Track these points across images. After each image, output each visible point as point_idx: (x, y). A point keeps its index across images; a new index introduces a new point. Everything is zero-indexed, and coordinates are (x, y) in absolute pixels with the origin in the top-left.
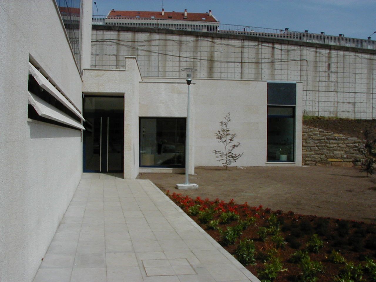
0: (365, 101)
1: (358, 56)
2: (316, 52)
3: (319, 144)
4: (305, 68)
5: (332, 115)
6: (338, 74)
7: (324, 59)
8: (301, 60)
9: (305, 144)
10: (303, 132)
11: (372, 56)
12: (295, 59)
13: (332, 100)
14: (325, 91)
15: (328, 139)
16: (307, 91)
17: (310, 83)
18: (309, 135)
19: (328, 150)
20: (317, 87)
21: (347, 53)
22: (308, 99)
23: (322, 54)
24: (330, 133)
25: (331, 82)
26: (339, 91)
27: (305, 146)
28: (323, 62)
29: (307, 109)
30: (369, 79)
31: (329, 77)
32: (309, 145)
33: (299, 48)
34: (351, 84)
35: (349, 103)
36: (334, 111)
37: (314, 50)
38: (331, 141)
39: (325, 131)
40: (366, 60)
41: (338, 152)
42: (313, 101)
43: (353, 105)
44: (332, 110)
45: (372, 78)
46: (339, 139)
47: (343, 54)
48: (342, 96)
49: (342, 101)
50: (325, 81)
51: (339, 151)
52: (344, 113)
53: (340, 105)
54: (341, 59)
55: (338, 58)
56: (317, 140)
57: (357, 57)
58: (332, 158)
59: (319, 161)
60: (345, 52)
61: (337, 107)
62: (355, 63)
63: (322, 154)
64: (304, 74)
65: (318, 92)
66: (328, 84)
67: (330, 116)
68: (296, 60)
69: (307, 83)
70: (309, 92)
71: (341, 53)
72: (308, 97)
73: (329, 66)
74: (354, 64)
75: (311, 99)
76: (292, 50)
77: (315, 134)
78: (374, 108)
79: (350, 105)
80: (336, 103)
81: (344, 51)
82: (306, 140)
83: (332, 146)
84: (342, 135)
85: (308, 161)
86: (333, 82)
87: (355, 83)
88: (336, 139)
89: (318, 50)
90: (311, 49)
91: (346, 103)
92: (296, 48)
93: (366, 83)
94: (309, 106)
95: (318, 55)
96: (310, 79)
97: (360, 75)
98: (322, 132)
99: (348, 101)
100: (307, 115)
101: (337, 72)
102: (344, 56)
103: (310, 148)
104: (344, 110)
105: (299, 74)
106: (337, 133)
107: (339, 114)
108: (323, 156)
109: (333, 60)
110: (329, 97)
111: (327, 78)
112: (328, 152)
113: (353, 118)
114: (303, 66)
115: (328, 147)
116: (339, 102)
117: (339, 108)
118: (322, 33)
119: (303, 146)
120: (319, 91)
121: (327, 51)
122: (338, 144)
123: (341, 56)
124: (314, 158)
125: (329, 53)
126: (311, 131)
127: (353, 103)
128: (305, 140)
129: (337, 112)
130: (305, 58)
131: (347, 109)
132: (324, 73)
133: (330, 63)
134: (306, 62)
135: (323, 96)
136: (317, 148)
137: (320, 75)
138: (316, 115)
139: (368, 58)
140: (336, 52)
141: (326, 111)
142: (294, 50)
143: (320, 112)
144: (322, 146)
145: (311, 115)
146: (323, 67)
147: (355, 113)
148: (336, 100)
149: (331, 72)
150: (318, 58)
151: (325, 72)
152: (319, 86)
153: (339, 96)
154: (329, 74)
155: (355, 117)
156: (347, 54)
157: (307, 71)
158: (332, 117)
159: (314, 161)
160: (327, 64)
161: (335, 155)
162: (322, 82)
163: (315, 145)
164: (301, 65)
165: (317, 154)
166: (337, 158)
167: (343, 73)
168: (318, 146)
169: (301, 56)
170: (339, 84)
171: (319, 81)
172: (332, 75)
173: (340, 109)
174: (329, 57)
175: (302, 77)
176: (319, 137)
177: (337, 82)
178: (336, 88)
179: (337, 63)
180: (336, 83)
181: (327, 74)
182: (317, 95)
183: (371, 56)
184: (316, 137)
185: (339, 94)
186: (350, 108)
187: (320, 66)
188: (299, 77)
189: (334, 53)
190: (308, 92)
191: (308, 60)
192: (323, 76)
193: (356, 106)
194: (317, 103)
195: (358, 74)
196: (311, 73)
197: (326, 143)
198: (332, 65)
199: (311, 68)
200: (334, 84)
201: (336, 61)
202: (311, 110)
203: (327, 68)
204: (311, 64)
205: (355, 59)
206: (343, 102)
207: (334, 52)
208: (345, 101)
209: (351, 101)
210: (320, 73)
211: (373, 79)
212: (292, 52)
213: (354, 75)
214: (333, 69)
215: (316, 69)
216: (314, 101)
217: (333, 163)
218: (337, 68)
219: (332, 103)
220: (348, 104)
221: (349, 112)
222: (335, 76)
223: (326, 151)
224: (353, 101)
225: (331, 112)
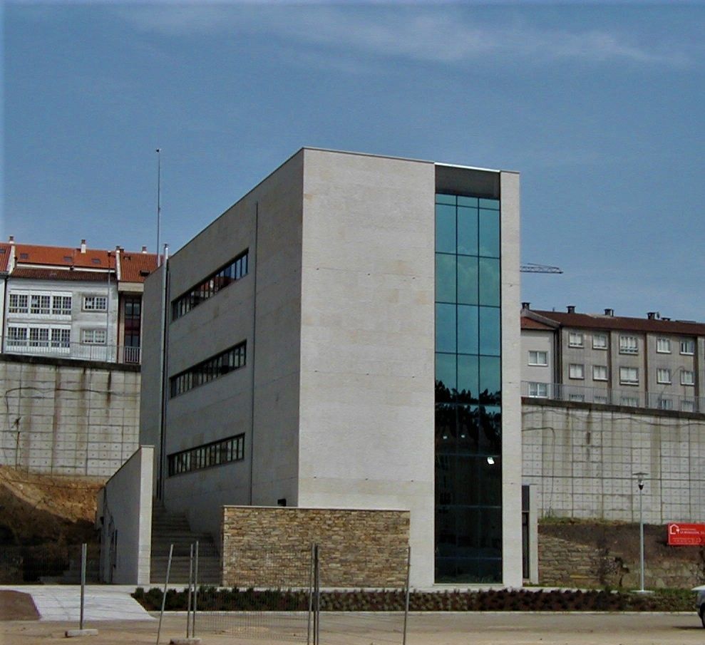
0: (649, 493)
1: (635, 420)
2: (568, 414)
3: (559, 558)
4: (550, 441)
5: (595, 516)
6: (604, 449)
7: (581, 425)
8: (543, 429)
9: (541, 558)
10: (539, 543)
11: (658, 419)
12: (535, 427)
13: (595, 492)
14: (583, 477)
15: (569, 551)
16: (553, 477)
17: (559, 465)
18: (546, 547)
19: (570, 564)
20: (570, 472)
21: (617, 415)
22: (555, 491)
23: (578, 419)
24: (572, 544)
25: (592, 462)
26: (605, 476)
27: (542, 560)
28: (578, 430)
29: (554, 507)
30: (653, 456)
31: (588, 454)
32: (546, 558)
33: (540, 409)
34: (624, 466)
35: (622, 495)
36: (597, 510)
37: (565, 411)
38: (573, 554)
39: (566, 542)
40: (649, 426)
41: (582, 567)
42: (563, 493)
43: (628, 498)
44: (595, 508)
45: (659, 455)
46: (583, 551)
47: (610, 417)
48: (610, 484)
49: (610, 493)
50: (582, 462)
51: (583, 565)
52: (614, 512)
53: (608, 500)
54: (607, 425)
55: (602, 423)
56: (557, 552)
57: (633, 422)
58: (574, 573)
59: (560, 579)
60: (614, 414)
61: (603, 502)
62: (631, 432)
63: (563, 570)
64: (549, 451)
65: (570, 479)
66: (587, 466)
67: (591, 516)
68: (535, 429)
69: (553, 465)
70: (557, 479)
71: (608, 415)
72: (555, 488)
73: (589, 437)
74: (629, 433)
75: (560, 491)
76: (529, 413)
77: (554, 546)
78: (664, 503)
79: (625, 499)
80: (601, 496)
81: (612, 412)
82: (543, 552)
83: (575, 559)
84: (586, 547)
85: (547, 578)
86: (595, 462)
87: (631, 464)
88: (579, 551)
89: (570, 412)
90: (560, 410)
91: (616, 496)
92: (535, 409)
93: (650, 462)
94: (557, 501)
95: (570, 418)
96: (558, 458)
97: (639, 450)
98: (563, 542)
99: (620, 493)
100: (554, 516)
101: (601, 447)
102: (613, 419)
103: (549, 563)
104: (615, 507)
105: (540, 450)
106: (581, 544)
107: (605, 513)
108: (564, 573)
109: (596, 427)
110: (589, 486)
111: (585, 456)
112: (570, 567)
113: (629, 521)
114: (546, 437)
115: (570, 561)
116: (606, 495)
117: (605, 504)
118: (607, 311)
119: (539, 560)
120: (572, 477)
121: (586, 413)
122: (582, 557)
123: (607, 420)
124: (553, 574)
125: (589, 417)
126: (549, 542)
127: (629, 495)
128: (541, 552)
129: (603, 511)
130: (549, 425)
131: (620, 506)
132: (580, 449)
133: (590, 432)
134: (551, 431)
135: (579, 485)
136: (556, 562)
137: (574, 452)
138: (569, 515)
139: (652, 422)
140: (600, 414)
141: (585, 510)
142: (532, 412)
143: (574, 511)
144: (563, 560)
145: (560, 515)
146: (578, 439)
147: (632, 511)
148: (600, 492)
149: (592, 446)
150: (570, 424)
151: (582, 446)
152: (572, 470)
153: (605, 484)
154: (588, 450)
155: (633, 519)
156: (617, 417)
157: (553, 445)
158: (595, 519)
159: (554, 578)
160: (585, 433)
161: (578, 570)
162: (577, 462)
163: (554, 558)
164: (543, 437)
165: (557, 569)
166: (581, 575)
167: (612, 447)
168: (557, 560)
169: (543, 421)
170: (605, 466)
171: (573, 462)
172: (594, 451)
173: (608, 506)
174: (589, 423)
175: (545, 455)
176: (559, 548)
177: (602, 462)
178: (601, 472)
179: (602, 431)
180: (601, 464)
181: (585, 449)
182: (570, 483)
183: (655, 419)
184: (555, 549)
185: (605, 481)
186: (624, 503)
187: (574, 436)
188: (540, 455)
189: (597, 417)
190: (554, 479)
191: (555, 428)
192: (580, 454)
193: (634, 500)
194: (570, 496)
195: (637, 448)
196: (559, 449)
197: (568, 556)
198: (594, 435)
199: (560, 441)
200: (597, 467)
201: (599, 429)
202: (560, 507)
203: (585, 441)
204: (560, 435)
205: (631, 424)
206: (612, 495)
207: (595, 414)
208: (615, 492)
209: (625, 493)
210: (575, 448)
211: (661, 456)
212: (530, 415)
213: (629, 450)
214: (595, 442)
215: (567, 442)
216: (566, 493)
217: (577, 580)
218: (602, 439)
219: (595, 497)
220: (620, 498)
221: (622, 510)
222: (599, 452)
223: (567, 566)
224: (630, 493)
225: (593, 510)
